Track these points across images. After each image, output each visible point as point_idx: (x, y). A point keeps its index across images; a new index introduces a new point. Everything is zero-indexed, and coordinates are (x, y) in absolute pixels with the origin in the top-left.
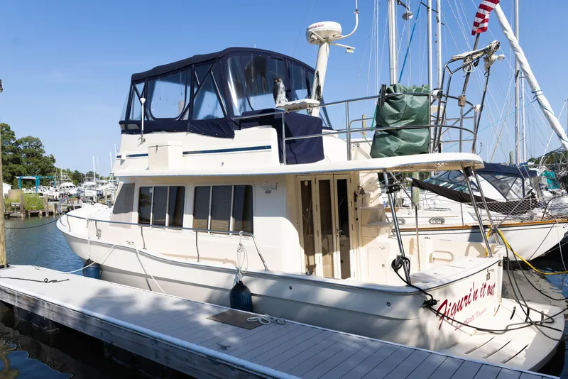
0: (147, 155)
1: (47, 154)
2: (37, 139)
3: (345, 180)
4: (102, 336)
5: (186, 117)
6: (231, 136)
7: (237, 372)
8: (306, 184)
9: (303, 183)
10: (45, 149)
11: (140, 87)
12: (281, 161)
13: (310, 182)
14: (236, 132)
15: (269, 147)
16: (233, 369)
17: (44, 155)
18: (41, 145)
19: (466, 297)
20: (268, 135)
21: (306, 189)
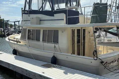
0: (30, 20)
3: (85, 29)
4: (13, 69)
5: (41, 10)
6: (53, 16)
8: (73, 30)
9: (72, 30)
12: (66, 23)
13: (74, 30)
14: (55, 15)
15: (63, 19)
17: (1, 18)
20: (63, 16)
21: (73, 32)
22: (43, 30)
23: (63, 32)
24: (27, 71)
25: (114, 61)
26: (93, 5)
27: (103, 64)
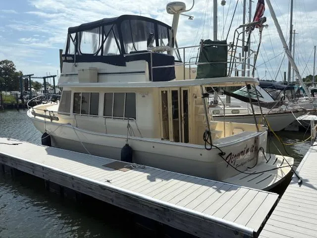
0: (77, 74)
1: (17, 70)
2: (11, 62)
3: (187, 91)
4: (44, 176)
5: (100, 54)
6: (124, 65)
7: (114, 193)
8: (164, 92)
9: (162, 92)
10: (16, 68)
11: (73, 35)
12: (150, 79)
13: (166, 92)
14: (127, 63)
15: (144, 72)
16: (112, 192)
17: (16, 71)
18: (13, 65)
19: (242, 152)
20: (144, 65)
21: (164, 95)
22: (105, 94)
23: (144, 96)
24: (73, 179)
25: (245, 152)
26: (199, 44)
27: (225, 157)
